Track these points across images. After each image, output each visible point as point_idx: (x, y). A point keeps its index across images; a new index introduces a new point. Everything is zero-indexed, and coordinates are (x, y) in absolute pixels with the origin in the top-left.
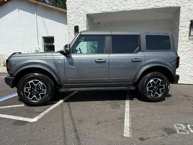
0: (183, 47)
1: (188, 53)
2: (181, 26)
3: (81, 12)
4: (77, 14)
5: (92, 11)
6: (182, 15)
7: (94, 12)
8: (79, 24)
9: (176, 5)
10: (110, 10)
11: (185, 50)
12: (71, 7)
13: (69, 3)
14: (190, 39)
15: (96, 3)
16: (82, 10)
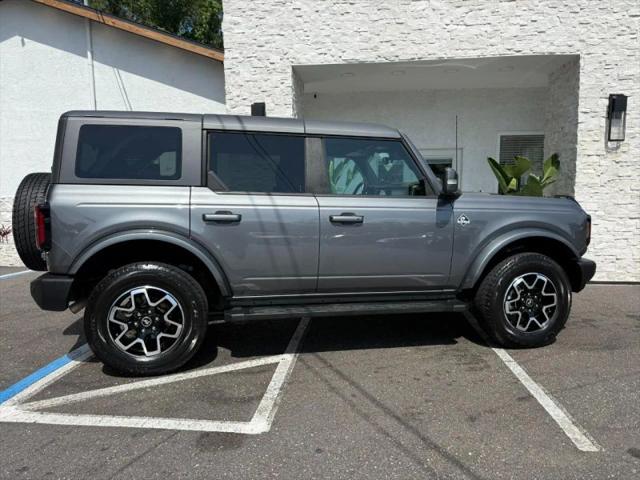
0: (590, 171)
1: (605, 190)
2: (584, 110)
3: (275, 58)
4: (260, 64)
5: (310, 57)
6: (585, 81)
7: (318, 61)
8: (269, 96)
9: (567, 51)
10: (370, 57)
11: (597, 180)
12: (239, 41)
13: (232, 26)
14: (608, 150)
15: (324, 33)
16: (279, 53)
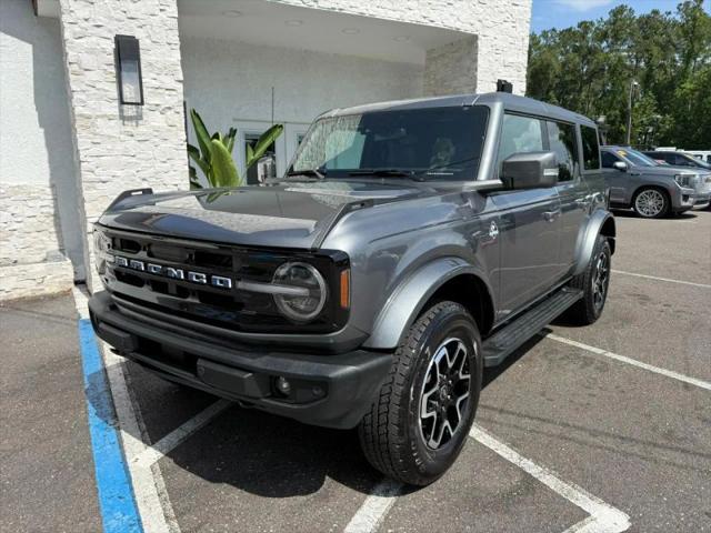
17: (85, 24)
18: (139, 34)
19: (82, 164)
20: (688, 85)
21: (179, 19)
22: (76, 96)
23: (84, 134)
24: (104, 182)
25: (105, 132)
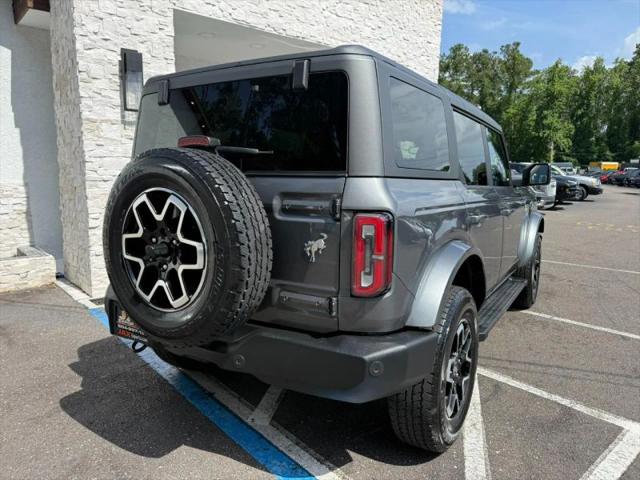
5: (196, 5)
7: (205, 12)
8: (142, 43)
10: (259, 23)
17: (94, 37)
18: (141, 49)
19: (87, 164)
20: (512, 111)
21: (175, 38)
22: (83, 101)
23: (89, 136)
24: (105, 181)
25: (109, 135)
